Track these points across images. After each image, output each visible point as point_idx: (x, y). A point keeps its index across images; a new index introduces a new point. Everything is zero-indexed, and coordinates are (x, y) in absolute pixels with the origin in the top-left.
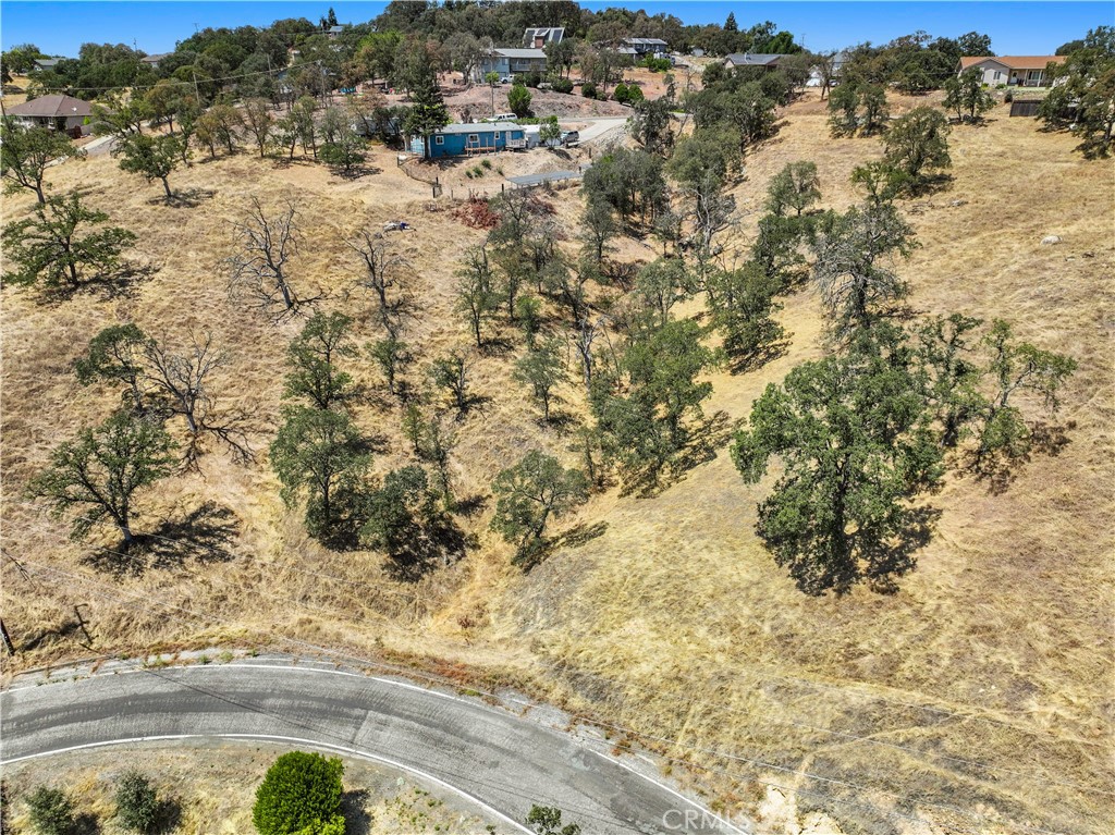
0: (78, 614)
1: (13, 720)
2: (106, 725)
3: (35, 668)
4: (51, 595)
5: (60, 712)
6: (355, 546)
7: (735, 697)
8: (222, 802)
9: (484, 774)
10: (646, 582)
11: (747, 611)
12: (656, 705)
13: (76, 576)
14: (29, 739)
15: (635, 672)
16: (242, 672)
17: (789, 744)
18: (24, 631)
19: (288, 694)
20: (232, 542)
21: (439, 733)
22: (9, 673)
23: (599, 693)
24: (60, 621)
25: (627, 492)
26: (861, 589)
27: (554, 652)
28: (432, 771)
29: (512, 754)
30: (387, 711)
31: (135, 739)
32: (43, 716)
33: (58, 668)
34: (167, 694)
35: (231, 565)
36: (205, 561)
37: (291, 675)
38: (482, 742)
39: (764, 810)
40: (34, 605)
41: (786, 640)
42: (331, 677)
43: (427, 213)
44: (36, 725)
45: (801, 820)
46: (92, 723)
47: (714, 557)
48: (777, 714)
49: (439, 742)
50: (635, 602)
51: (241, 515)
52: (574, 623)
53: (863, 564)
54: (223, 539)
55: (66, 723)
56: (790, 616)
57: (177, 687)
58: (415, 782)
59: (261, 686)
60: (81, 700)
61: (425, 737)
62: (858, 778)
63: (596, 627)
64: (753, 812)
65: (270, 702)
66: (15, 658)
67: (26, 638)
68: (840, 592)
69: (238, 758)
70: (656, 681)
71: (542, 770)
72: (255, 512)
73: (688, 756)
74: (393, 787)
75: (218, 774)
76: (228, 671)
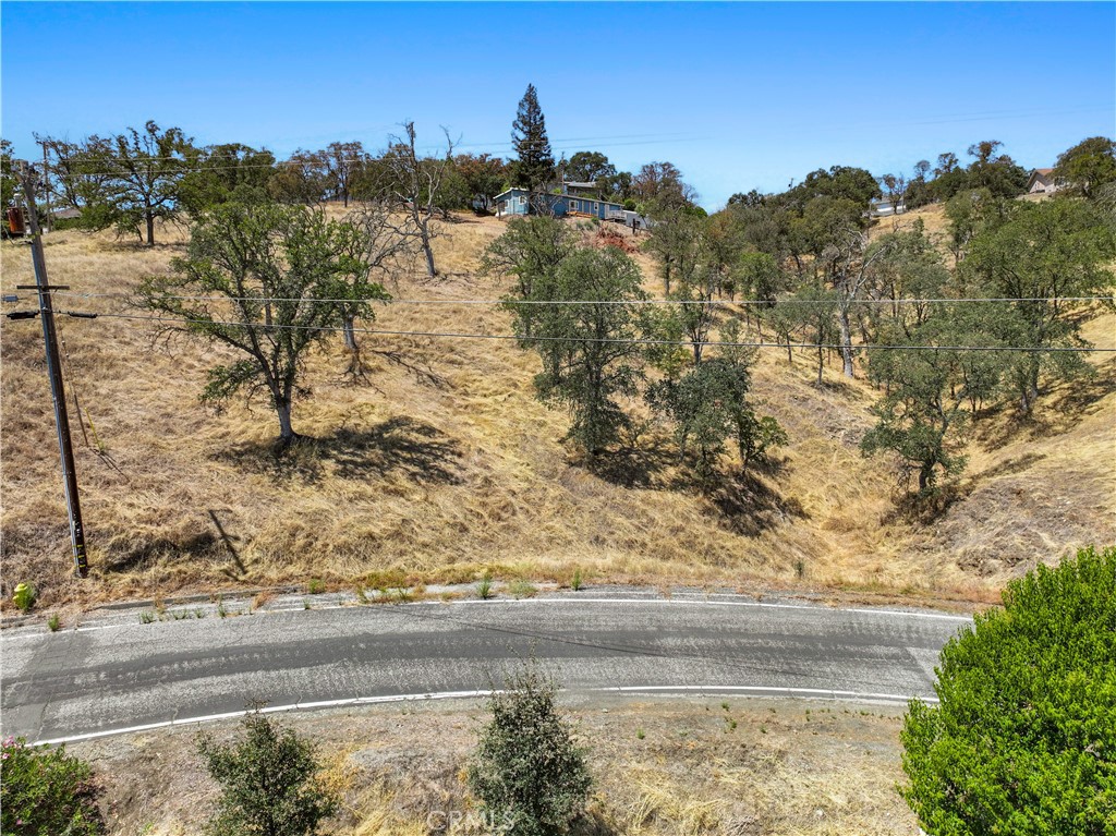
0: (215, 519)
1: (98, 670)
2: (327, 674)
3: (130, 601)
4: (159, 491)
5: (210, 657)
6: (647, 484)
13: (204, 471)
14: (146, 697)
16: (572, 606)
18: (109, 534)
20: (455, 463)
22: (75, 604)
24: (181, 524)
31: (410, 697)
32: (171, 663)
33: (180, 602)
34: (437, 634)
35: (461, 489)
36: (418, 478)
40: (128, 500)
42: (762, 611)
44: (153, 675)
46: (292, 672)
51: (453, 435)
54: (438, 458)
55: (231, 672)
59: (628, 623)
60: (246, 642)
65: (670, 642)
66: (89, 582)
67: (114, 547)
72: (473, 432)
76: (542, 608)
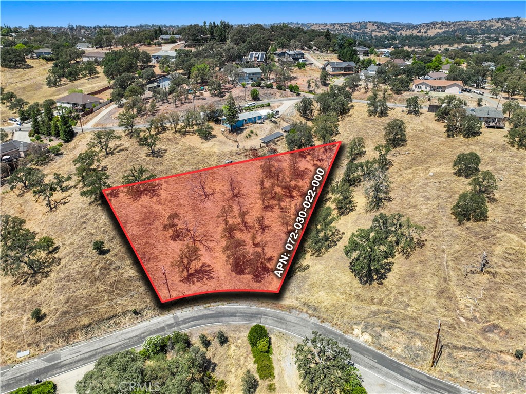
1: (180, 321)
2: (203, 321)
3: (179, 309)
5: (190, 319)
7: (347, 309)
8: (237, 337)
9: (293, 328)
10: (323, 282)
11: (348, 289)
12: (329, 312)
14: (187, 325)
15: (323, 304)
16: (228, 308)
17: (359, 319)
19: (241, 313)
21: (280, 320)
23: (315, 310)
25: (313, 255)
26: (375, 283)
27: (302, 300)
28: (281, 328)
29: (298, 324)
30: (266, 316)
31: (211, 324)
32: (187, 320)
33: (184, 308)
37: (240, 308)
38: (290, 322)
39: (354, 333)
41: (358, 296)
42: (250, 308)
43: (237, 155)
44: (187, 322)
45: (362, 334)
47: (339, 275)
48: (356, 313)
49: (280, 322)
50: (321, 287)
51: (213, 266)
52: (306, 293)
53: (375, 277)
54: (210, 273)
55: (193, 321)
56: (358, 290)
57: (214, 312)
58: (278, 330)
59: (234, 311)
60: (194, 316)
61: (277, 321)
62: (374, 325)
63: (312, 294)
64: (352, 333)
65: (238, 314)
68: (370, 284)
69: (236, 327)
70: (328, 306)
71: (305, 327)
72: (216, 265)
73: (337, 323)
74: (273, 332)
75: (234, 331)
76: (224, 308)
